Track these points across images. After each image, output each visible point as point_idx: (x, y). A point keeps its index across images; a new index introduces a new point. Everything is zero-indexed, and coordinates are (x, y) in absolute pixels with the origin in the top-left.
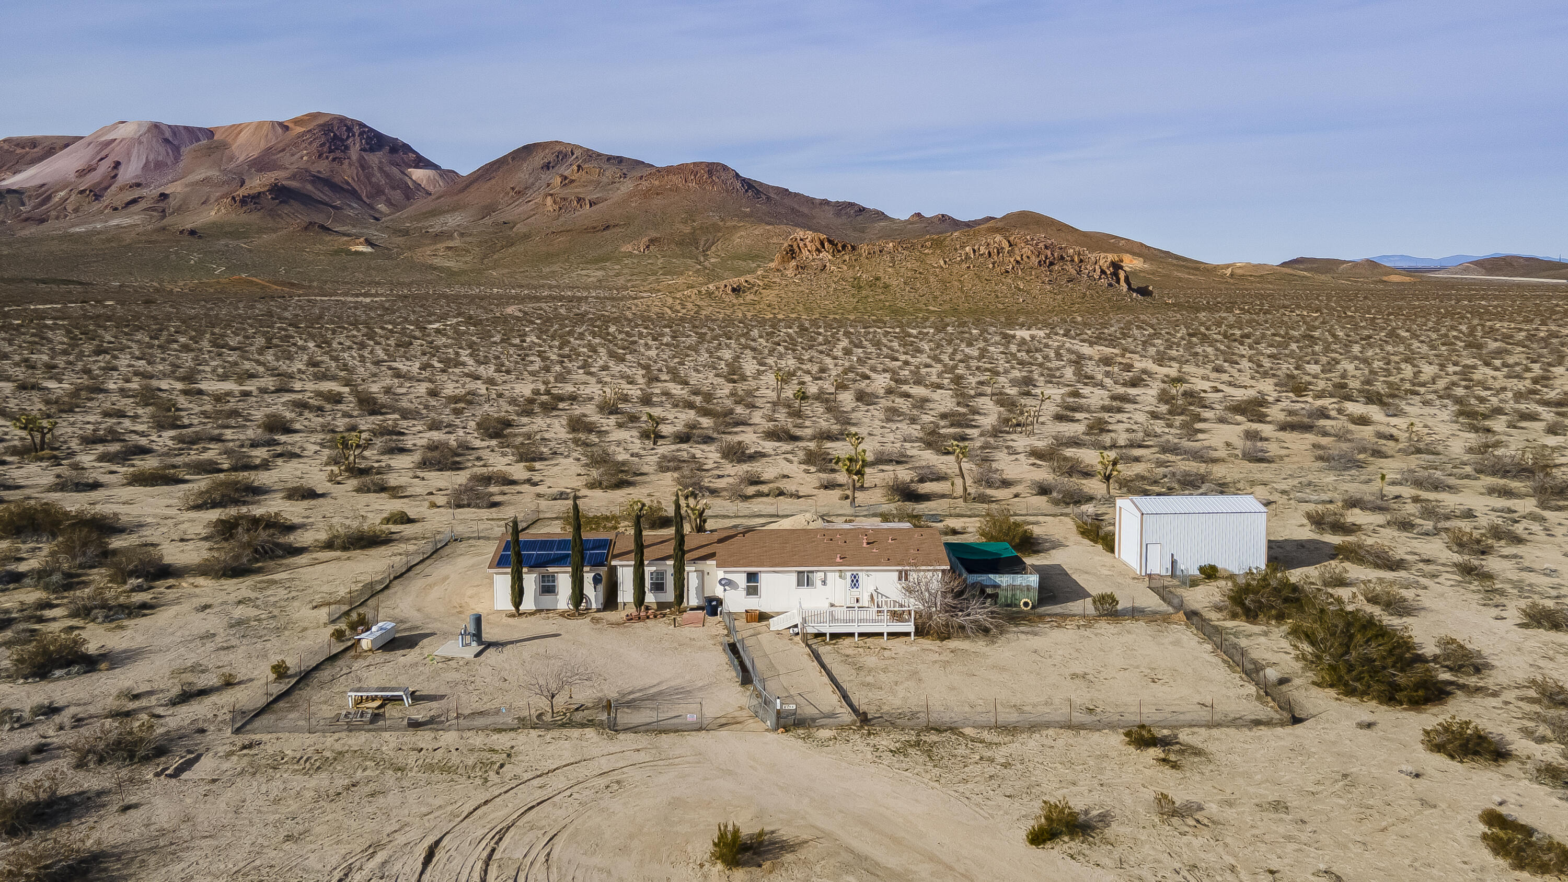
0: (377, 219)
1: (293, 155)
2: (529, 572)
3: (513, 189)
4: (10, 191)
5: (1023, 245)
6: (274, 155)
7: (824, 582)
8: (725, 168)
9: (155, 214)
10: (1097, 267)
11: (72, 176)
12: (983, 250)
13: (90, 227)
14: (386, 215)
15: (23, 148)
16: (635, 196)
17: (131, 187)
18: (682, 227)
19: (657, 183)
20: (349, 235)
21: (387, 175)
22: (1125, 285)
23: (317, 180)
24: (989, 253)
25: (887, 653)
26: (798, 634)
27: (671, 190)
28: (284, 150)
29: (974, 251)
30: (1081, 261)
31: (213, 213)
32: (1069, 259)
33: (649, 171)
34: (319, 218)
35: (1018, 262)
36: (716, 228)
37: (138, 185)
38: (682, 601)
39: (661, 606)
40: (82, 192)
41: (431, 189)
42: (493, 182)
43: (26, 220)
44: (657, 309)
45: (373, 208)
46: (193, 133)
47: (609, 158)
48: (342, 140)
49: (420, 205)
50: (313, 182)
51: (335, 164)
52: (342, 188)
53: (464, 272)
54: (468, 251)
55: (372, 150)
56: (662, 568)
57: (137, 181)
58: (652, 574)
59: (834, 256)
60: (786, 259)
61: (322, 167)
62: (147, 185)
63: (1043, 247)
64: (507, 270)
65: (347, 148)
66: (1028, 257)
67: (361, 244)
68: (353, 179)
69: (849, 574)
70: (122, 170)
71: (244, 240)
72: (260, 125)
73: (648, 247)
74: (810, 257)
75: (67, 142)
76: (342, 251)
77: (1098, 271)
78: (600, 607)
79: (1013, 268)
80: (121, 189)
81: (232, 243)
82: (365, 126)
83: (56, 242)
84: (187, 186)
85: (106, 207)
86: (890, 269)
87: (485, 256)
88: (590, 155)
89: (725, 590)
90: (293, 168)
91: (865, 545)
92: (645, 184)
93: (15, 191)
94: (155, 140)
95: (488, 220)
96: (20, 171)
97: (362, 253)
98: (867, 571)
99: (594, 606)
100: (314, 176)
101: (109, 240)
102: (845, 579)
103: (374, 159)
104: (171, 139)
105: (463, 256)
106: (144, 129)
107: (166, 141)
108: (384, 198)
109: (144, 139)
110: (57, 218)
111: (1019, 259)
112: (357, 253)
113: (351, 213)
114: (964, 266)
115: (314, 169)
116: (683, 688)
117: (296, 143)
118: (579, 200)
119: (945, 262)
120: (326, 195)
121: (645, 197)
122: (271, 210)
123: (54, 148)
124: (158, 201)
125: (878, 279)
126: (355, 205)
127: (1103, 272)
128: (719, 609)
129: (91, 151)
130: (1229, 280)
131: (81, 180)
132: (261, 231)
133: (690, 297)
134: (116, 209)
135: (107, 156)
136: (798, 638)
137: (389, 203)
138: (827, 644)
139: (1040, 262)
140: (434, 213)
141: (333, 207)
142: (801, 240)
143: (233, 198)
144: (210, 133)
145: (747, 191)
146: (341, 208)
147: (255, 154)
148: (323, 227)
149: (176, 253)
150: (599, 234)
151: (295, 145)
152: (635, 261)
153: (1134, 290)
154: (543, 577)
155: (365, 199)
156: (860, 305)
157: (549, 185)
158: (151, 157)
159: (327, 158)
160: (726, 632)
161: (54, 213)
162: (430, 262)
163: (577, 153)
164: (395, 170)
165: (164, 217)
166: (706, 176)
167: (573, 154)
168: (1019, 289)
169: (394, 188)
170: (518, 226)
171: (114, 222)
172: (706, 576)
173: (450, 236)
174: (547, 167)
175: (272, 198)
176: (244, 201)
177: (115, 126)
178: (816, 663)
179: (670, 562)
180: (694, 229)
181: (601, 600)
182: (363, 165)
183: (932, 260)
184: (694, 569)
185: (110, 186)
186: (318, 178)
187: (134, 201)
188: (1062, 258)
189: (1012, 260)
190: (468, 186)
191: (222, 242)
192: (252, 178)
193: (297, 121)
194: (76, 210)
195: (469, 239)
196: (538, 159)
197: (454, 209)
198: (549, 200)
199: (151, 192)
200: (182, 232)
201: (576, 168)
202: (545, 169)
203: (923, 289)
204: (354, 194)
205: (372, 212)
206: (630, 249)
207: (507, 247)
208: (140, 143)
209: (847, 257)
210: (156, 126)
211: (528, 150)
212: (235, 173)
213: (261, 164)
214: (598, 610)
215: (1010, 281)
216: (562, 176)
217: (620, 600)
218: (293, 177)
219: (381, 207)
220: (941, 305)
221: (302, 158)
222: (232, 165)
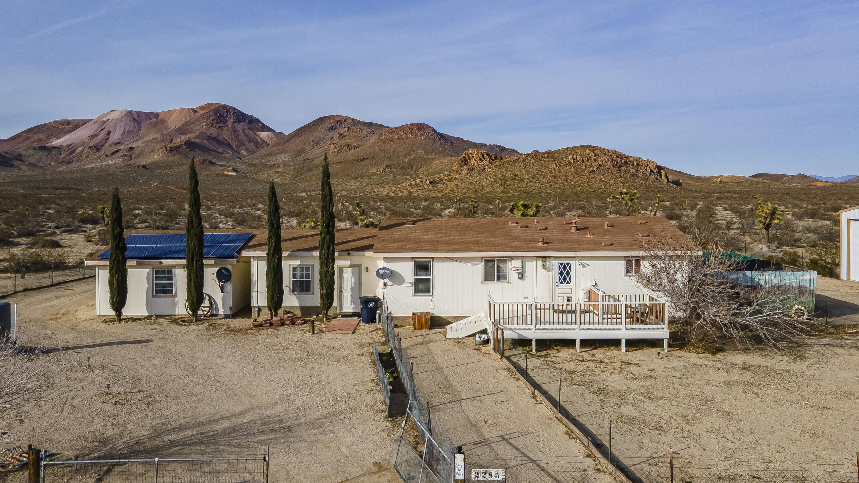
0: (241, 159)
1: (198, 125)
2: (139, 266)
3: (313, 141)
4: (54, 148)
5: (603, 155)
6: (189, 125)
7: (521, 275)
8: (428, 126)
9: (126, 158)
10: (648, 168)
11: (86, 139)
12: (579, 158)
13: (93, 165)
14: (245, 157)
15: (63, 125)
16: (378, 142)
17: (115, 144)
18: (403, 159)
19: (390, 135)
20: (224, 166)
21: (247, 135)
22: (665, 179)
23: (210, 138)
24: (583, 160)
25: (635, 369)
26: (487, 341)
27: (398, 139)
28: (193, 123)
29: (574, 159)
30: (638, 165)
31: (155, 157)
32: (631, 163)
33: (386, 129)
34: (210, 158)
35: (600, 165)
36: (422, 159)
37: (119, 143)
38: (331, 303)
39: (306, 311)
40: (91, 147)
41: (270, 142)
42: (303, 137)
43: (62, 162)
44: (386, 193)
45: (238, 153)
46: (148, 115)
47: (365, 123)
48: (224, 117)
49: (264, 150)
50: (207, 140)
51: (220, 130)
52: (223, 142)
53: (284, 184)
54: (287, 174)
55: (239, 122)
56: (308, 262)
57: (118, 141)
58: (294, 269)
59: (490, 163)
60: (461, 165)
61: (213, 132)
62: (124, 143)
63: (615, 157)
64: (307, 183)
65: (226, 121)
66: (606, 162)
67: (230, 171)
68: (229, 138)
69: (556, 264)
70: (111, 135)
71: (170, 170)
72: (183, 110)
73: (385, 170)
74: (476, 164)
75: (85, 122)
76: (220, 174)
77: (649, 171)
78: (228, 312)
79: (597, 169)
80: (110, 145)
81: (163, 172)
82: (236, 109)
83: (75, 173)
84: (143, 143)
85: (102, 155)
86: (523, 170)
87: (297, 176)
88: (355, 122)
89: (385, 285)
90: (198, 132)
91: (573, 230)
92: (384, 137)
93: (57, 148)
94: (128, 119)
95: (299, 158)
96: (61, 138)
97: (231, 175)
98: (583, 258)
99: (221, 312)
100: (209, 136)
101: (101, 171)
102: (550, 270)
103: (240, 127)
104: (137, 119)
105: (285, 176)
106: (123, 114)
107: (135, 120)
108: (245, 147)
109: (123, 119)
110: (77, 161)
111: (601, 163)
112: (228, 175)
113: (226, 155)
114: (568, 168)
115: (209, 132)
116: (280, 421)
117: (199, 119)
118: (348, 146)
119: (556, 165)
120: (214, 146)
121: (384, 144)
122: (185, 154)
123: (78, 125)
124: (128, 151)
125: (516, 175)
126: (229, 152)
127: (652, 171)
128: (378, 312)
129: (96, 126)
130: (719, 185)
131: (90, 141)
132: (179, 165)
133: (405, 187)
134: (107, 156)
135: (104, 128)
136: (488, 348)
137: (247, 150)
138: (532, 356)
139: (613, 165)
140: (271, 155)
141: (217, 152)
142: (471, 154)
143: (166, 148)
144: (157, 115)
145: (440, 139)
146: (222, 153)
147: (179, 126)
148: (211, 162)
149: (134, 177)
150: (358, 164)
151: (200, 120)
152: (378, 177)
153: (671, 182)
154: (157, 272)
155: (235, 148)
156: (506, 190)
157: (332, 138)
158: (127, 128)
159: (216, 126)
160: (383, 340)
161: (76, 159)
162: (266, 180)
163: (348, 121)
164: (251, 132)
165: (131, 159)
166: (417, 131)
167: (345, 122)
168: (602, 181)
169: (250, 142)
170: (315, 160)
171: (106, 162)
172: (364, 273)
173: (279, 167)
174: (332, 129)
175: (186, 148)
176: (171, 150)
177: (109, 113)
178: (522, 382)
179: (316, 253)
180: (410, 160)
181: (229, 304)
182: (234, 130)
183: (548, 165)
184: (348, 263)
185: (105, 143)
186: (211, 137)
187: (117, 152)
188: (627, 163)
189: (597, 164)
190: (289, 140)
191: (159, 171)
192: (176, 138)
193: (201, 108)
194: (87, 157)
195: (288, 168)
196: (327, 125)
197: (281, 152)
198: (332, 147)
199: (124, 147)
200: (138, 166)
201: (346, 129)
202: (330, 130)
203: (543, 181)
204: (229, 146)
205: (238, 155)
206: (375, 171)
207: (308, 171)
208: (121, 121)
209: (497, 164)
210: (130, 112)
211: (321, 120)
212: (168, 136)
213: (181, 131)
214: (226, 317)
215: (596, 176)
216: (339, 133)
217: (254, 304)
218: (198, 137)
219: (243, 152)
220: (555, 189)
221: (203, 127)
222: (167, 132)
